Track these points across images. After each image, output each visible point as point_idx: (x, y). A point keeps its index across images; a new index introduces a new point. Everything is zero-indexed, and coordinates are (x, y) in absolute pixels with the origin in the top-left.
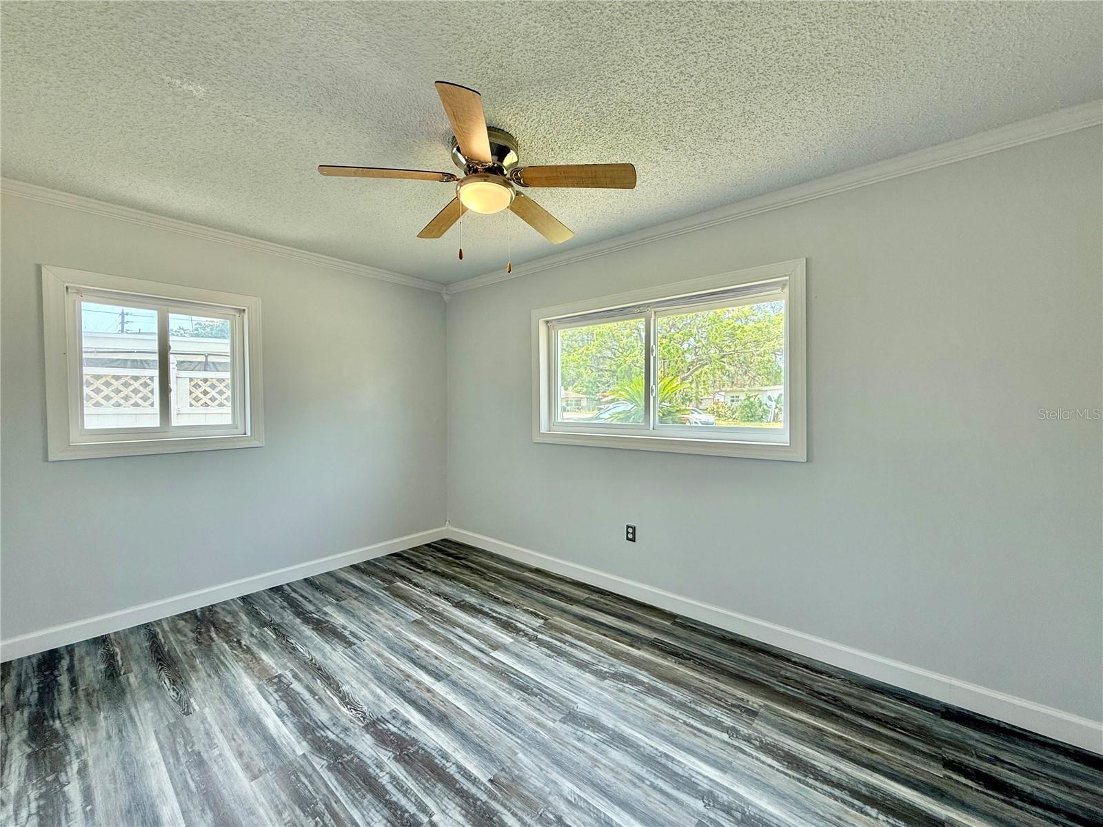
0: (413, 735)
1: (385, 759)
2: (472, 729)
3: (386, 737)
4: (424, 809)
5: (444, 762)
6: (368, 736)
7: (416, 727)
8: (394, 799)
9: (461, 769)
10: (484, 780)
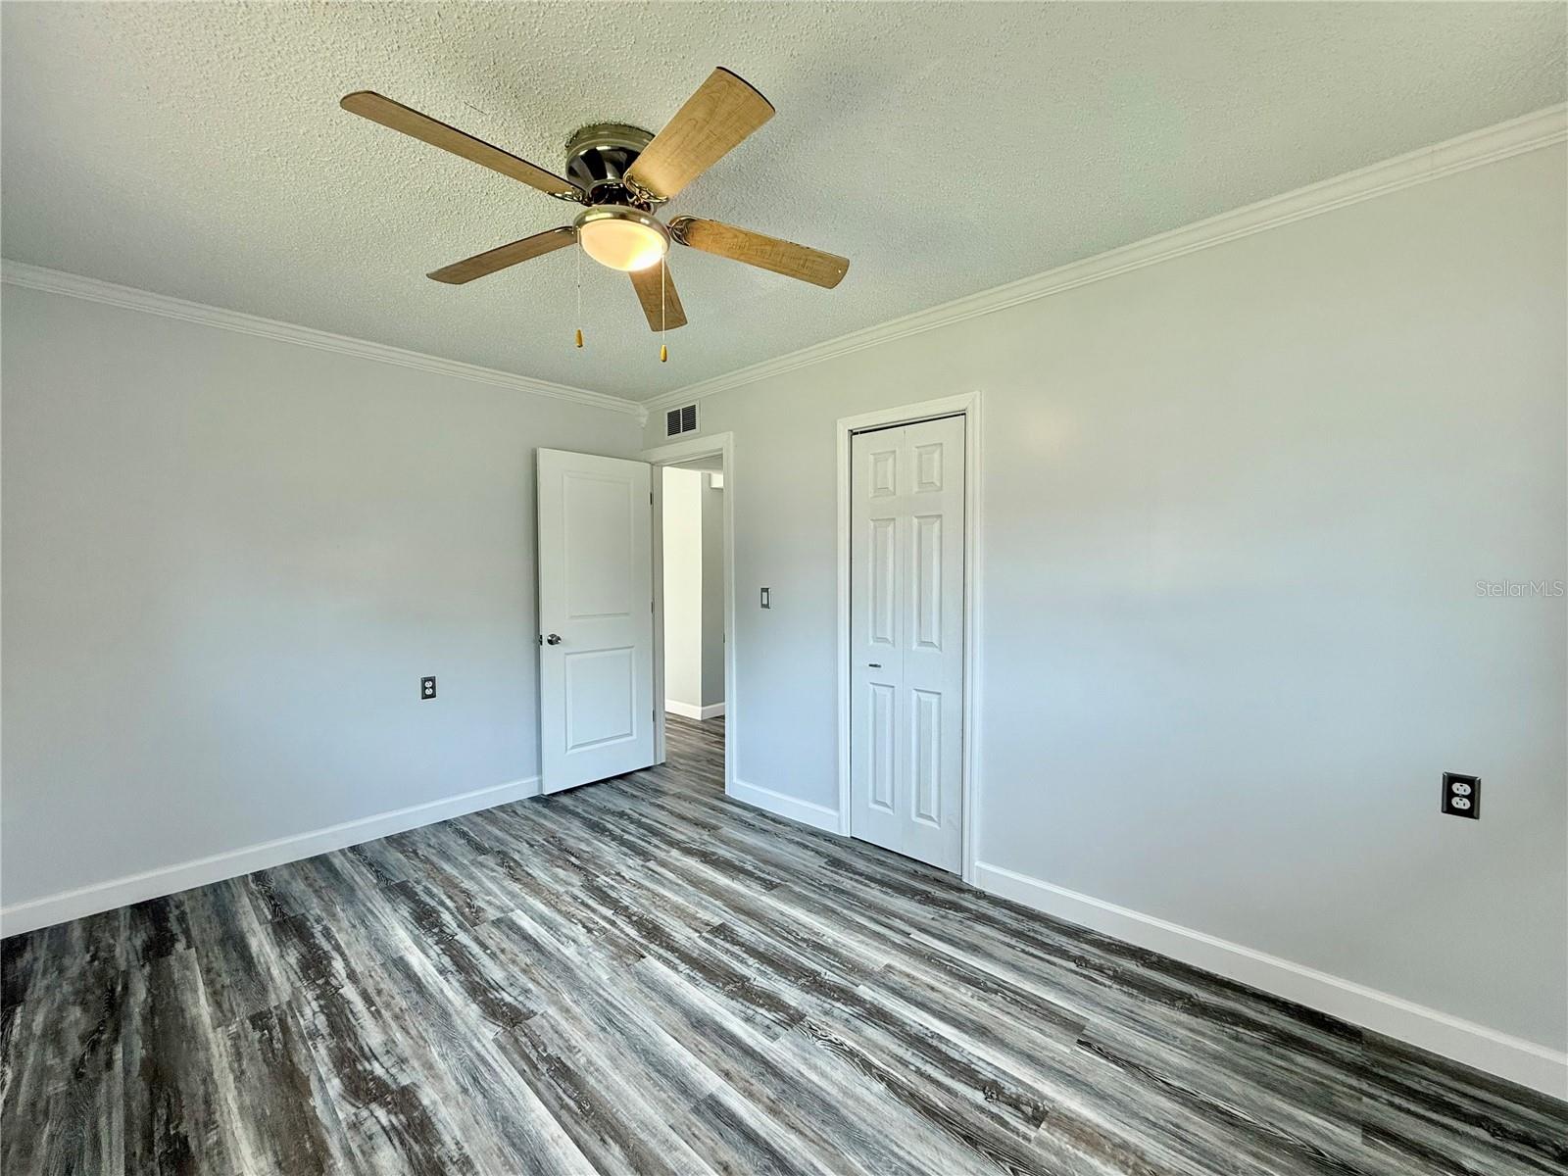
0: (733, 1003)
1: (758, 978)
2: (658, 1008)
3: (768, 1001)
4: (707, 940)
5: (692, 974)
6: (793, 1004)
7: (733, 1013)
8: (737, 947)
9: (675, 968)
10: (649, 957)
